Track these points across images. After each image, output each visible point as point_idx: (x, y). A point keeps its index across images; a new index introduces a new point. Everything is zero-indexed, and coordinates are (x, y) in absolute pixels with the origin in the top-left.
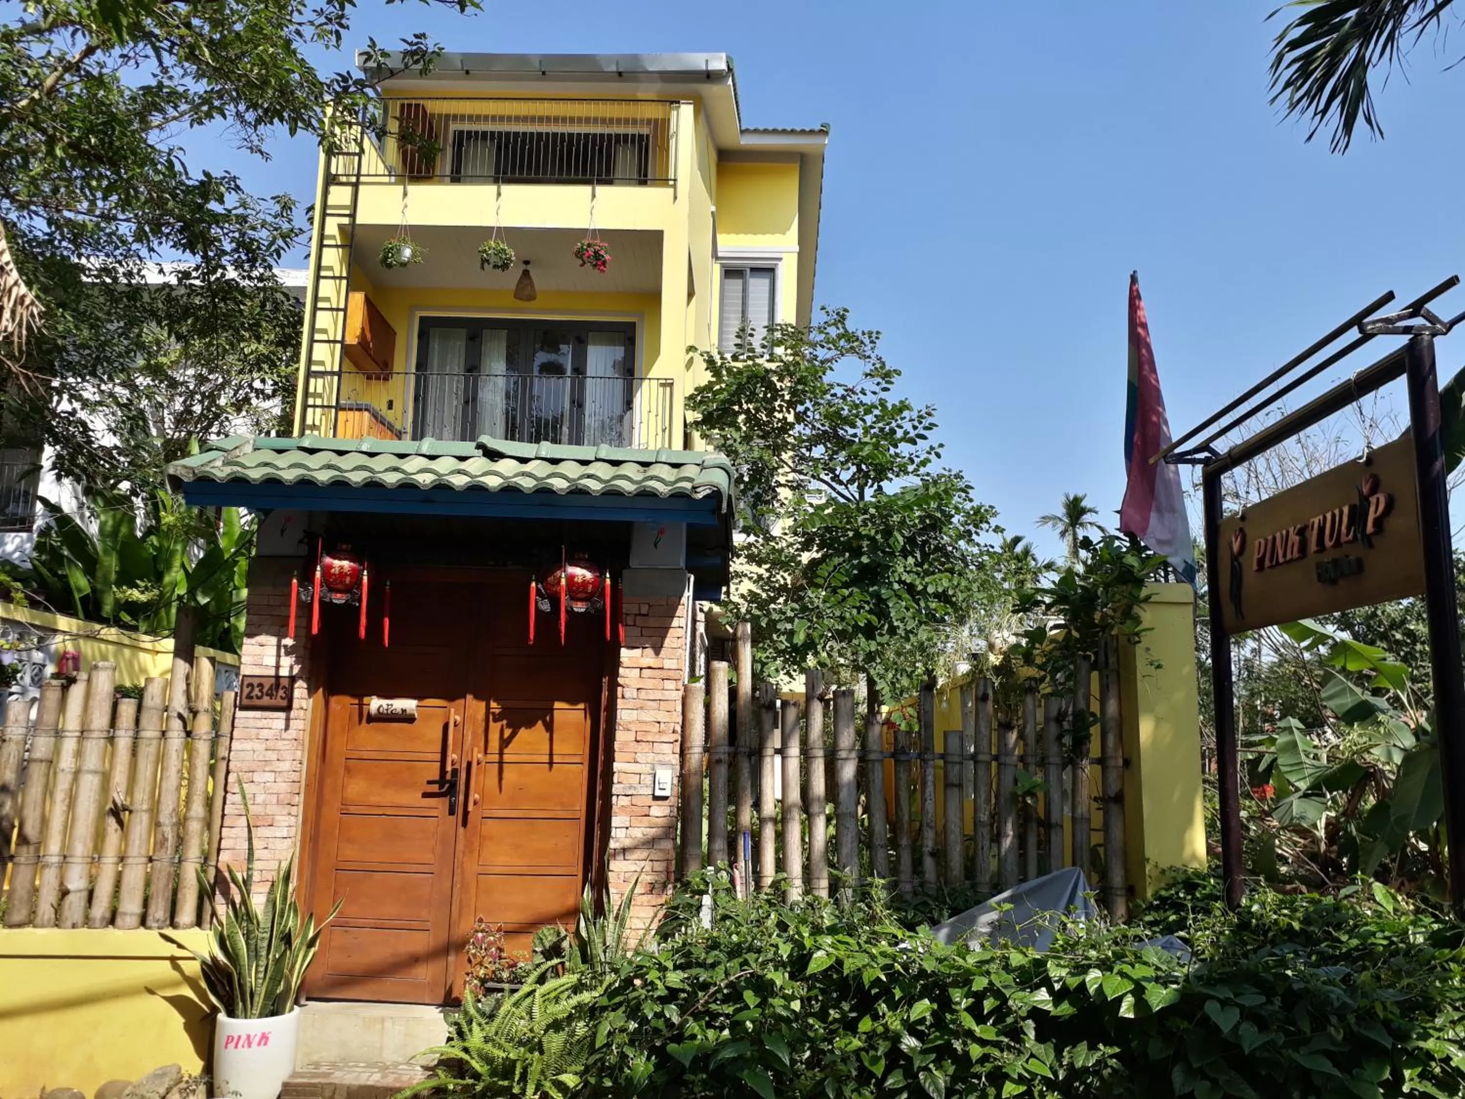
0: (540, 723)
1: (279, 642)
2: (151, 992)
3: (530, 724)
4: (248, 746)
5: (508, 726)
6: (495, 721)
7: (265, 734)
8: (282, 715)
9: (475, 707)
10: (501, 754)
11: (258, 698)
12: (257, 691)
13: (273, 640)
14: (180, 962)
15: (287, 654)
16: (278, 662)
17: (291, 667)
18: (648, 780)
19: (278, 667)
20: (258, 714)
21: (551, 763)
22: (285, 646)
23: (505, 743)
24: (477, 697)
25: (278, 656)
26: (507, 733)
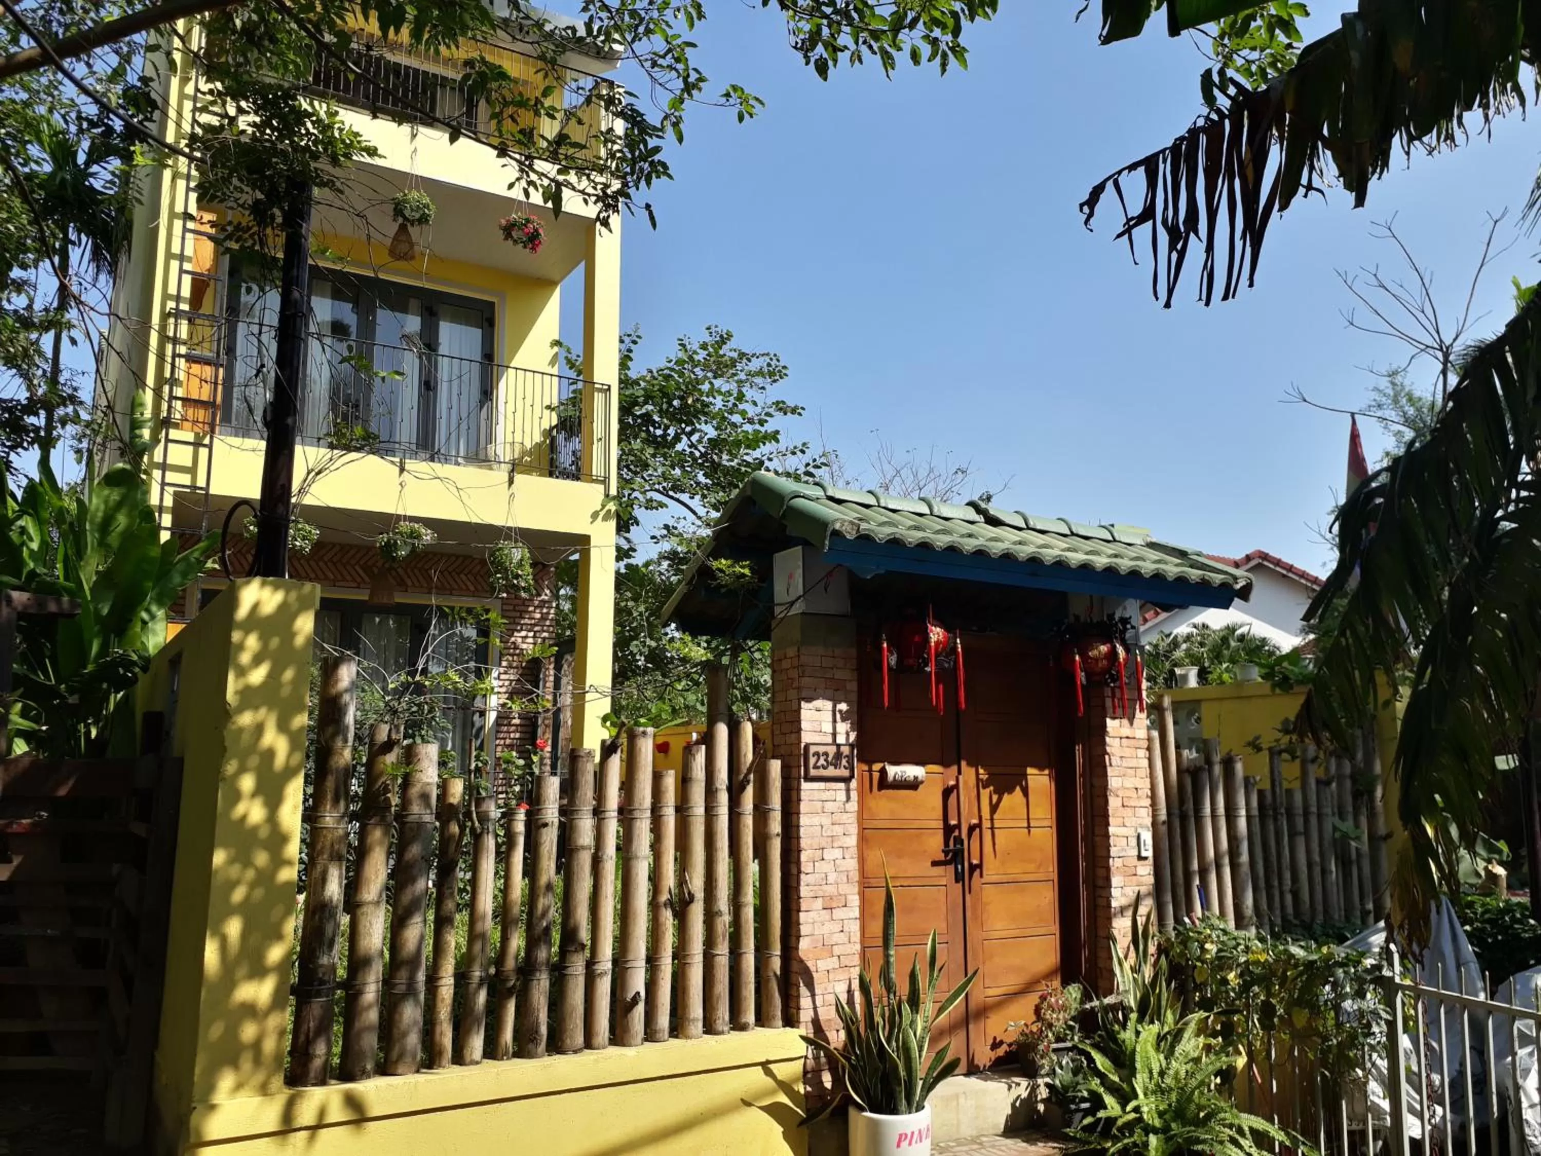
0: (1018, 788)
1: (834, 707)
2: (747, 1104)
3: (1011, 790)
4: (816, 820)
5: (995, 792)
6: (984, 788)
7: (829, 806)
8: (842, 785)
9: (968, 775)
10: (992, 819)
11: (825, 768)
12: (822, 761)
13: (829, 705)
14: (772, 1066)
15: (844, 720)
16: (834, 728)
17: (848, 734)
18: (1133, 842)
19: (834, 735)
20: (822, 785)
21: (1029, 827)
22: (840, 711)
23: (994, 808)
24: (969, 764)
25: (834, 721)
26: (995, 798)
